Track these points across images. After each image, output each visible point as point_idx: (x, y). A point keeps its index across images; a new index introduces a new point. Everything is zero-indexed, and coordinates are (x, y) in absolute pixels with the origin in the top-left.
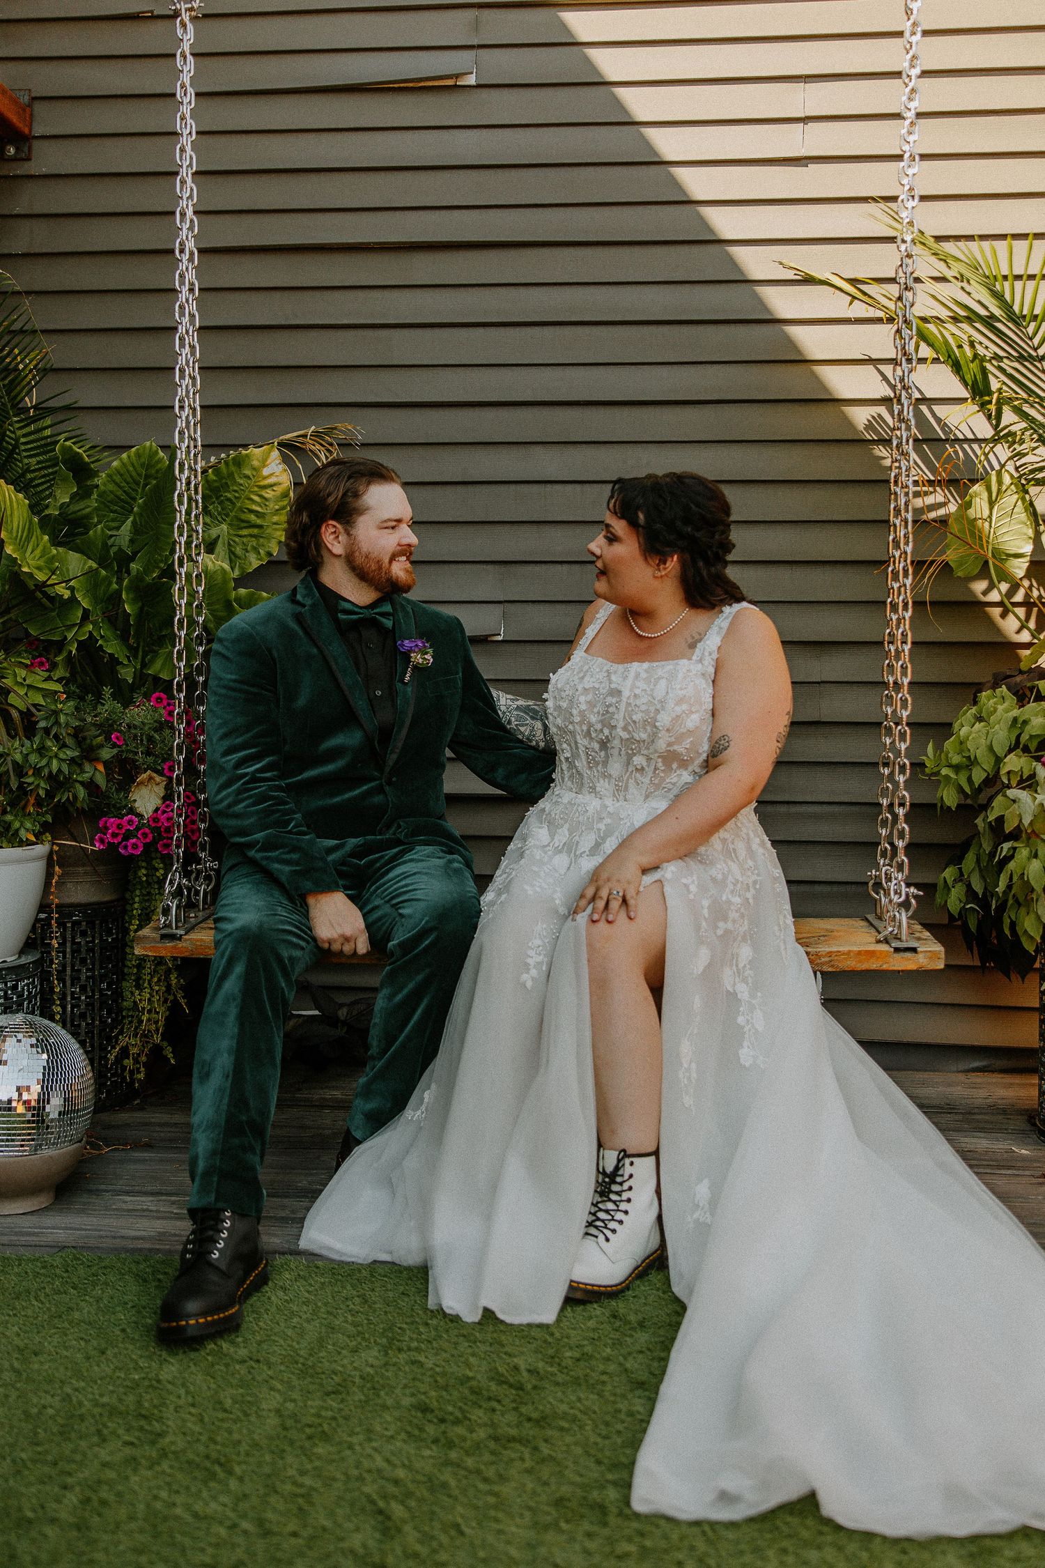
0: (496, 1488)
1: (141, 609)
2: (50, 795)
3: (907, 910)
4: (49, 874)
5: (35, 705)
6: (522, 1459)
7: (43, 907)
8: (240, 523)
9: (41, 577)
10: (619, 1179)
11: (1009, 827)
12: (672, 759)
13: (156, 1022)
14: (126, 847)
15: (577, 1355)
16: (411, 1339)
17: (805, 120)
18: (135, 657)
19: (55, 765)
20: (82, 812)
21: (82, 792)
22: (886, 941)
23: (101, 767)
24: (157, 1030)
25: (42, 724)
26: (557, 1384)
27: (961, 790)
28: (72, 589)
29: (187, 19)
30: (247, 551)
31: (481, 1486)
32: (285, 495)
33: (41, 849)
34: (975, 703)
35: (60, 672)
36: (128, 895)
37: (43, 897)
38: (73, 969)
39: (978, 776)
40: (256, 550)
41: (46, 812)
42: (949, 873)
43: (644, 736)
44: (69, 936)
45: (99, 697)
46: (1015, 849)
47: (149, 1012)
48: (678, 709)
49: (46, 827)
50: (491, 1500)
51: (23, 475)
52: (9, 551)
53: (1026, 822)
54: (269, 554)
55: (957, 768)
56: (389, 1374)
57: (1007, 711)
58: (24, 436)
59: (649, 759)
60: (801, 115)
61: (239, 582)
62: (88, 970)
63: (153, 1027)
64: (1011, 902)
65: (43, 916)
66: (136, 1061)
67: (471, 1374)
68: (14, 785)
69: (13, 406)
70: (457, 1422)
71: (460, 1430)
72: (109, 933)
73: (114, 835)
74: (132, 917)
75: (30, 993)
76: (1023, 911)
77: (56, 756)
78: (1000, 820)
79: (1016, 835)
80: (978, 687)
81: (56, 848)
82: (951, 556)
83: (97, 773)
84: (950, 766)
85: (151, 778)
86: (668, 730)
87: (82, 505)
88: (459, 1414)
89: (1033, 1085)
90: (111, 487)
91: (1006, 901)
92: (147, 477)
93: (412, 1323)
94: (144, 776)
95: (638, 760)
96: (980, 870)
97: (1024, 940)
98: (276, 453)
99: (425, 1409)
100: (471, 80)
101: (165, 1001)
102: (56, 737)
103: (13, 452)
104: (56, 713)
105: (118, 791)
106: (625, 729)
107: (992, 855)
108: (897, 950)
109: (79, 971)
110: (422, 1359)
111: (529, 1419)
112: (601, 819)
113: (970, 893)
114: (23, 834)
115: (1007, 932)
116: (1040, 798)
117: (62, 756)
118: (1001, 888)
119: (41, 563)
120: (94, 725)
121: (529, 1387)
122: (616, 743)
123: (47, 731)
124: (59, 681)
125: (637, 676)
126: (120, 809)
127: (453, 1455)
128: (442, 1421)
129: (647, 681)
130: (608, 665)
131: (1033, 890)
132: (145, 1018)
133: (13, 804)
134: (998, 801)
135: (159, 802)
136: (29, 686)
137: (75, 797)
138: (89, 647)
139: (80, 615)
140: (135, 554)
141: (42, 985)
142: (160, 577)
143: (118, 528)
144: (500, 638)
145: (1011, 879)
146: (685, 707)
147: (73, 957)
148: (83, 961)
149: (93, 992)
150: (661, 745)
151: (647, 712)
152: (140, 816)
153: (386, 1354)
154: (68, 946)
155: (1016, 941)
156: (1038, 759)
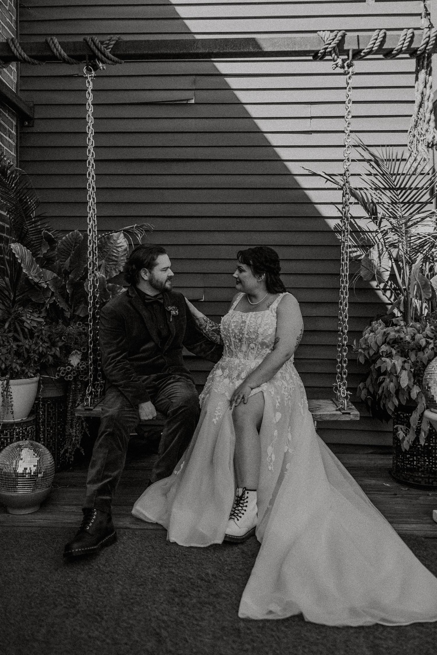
0: (200, 623)
1: (73, 292)
2: (39, 359)
3: (347, 399)
4: (39, 387)
5: (34, 327)
6: (210, 611)
7: (37, 399)
8: (109, 260)
9: (36, 280)
10: (243, 499)
11: (382, 371)
12: (263, 344)
13: (78, 440)
14: (67, 378)
15: (230, 568)
16: (170, 563)
17: (311, 118)
18: (71, 308)
19: (41, 349)
20: (51, 365)
21: (51, 358)
22: (339, 410)
23: (58, 349)
24: (78, 443)
25: (36, 334)
26: (222, 580)
27: (365, 356)
28: (48, 284)
29: (90, 80)
30: (111, 270)
31: (195, 622)
32: (126, 250)
33: (36, 379)
34: (370, 325)
35: (43, 314)
36: (68, 394)
37: (37, 395)
38: (48, 421)
39: (372, 353)
40: (115, 269)
41: (38, 366)
42: (361, 385)
43: (254, 337)
44: (46, 409)
45: (57, 323)
46: (384, 378)
47: (75, 436)
48: (265, 327)
49: (38, 371)
50: (198, 628)
51: (30, 242)
52: (24, 271)
53: (389, 369)
54: (120, 271)
55: (364, 349)
56: (162, 577)
57: (382, 329)
58: (31, 228)
59: (256, 345)
60: (310, 116)
61: (109, 281)
62: (53, 421)
63: (77, 442)
64: (383, 396)
65: (37, 402)
66: (70, 454)
67: (191, 577)
68: (26, 356)
69: (26, 217)
70: (185, 596)
71: (187, 600)
72: (62, 408)
73: (63, 373)
74: (69, 402)
75: (32, 431)
76: (388, 400)
77: (41, 346)
78: (380, 368)
79: (385, 373)
80: (372, 319)
81: (41, 378)
82: (362, 273)
83: (57, 351)
84: (362, 349)
85: (76, 352)
86: (262, 334)
87: (52, 253)
88: (186, 593)
89: (391, 459)
90: (62, 246)
91: (381, 397)
92: (76, 243)
93: (170, 556)
94: (74, 352)
95: (252, 345)
96: (372, 385)
97: (388, 411)
98: (122, 235)
99: (174, 591)
100: (193, 101)
101: (81, 432)
102: (41, 339)
103: (26, 234)
104: (41, 330)
105: (64, 357)
106: (247, 334)
107: (377, 379)
108: (343, 413)
109: (50, 421)
110: (174, 571)
111: (212, 595)
112: (239, 366)
113: (369, 392)
114: (29, 374)
115: (382, 407)
116: (393, 361)
117: (44, 346)
118: (380, 391)
119: (36, 275)
120: (56, 333)
121: (212, 581)
122: (244, 339)
123: (38, 337)
124: (42, 318)
125: (251, 316)
126: (65, 364)
127: (185, 610)
128: (181, 596)
129: (255, 318)
130: (241, 313)
131: (391, 393)
132: (74, 439)
133: (25, 363)
134: (378, 362)
135: (79, 361)
136: (32, 320)
137: (48, 360)
138: (54, 305)
139: (50, 294)
140: (71, 271)
141: (36, 427)
142: (80, 280)
143: (65, 261)
144: (203, 300)
145: (383, 389)
146: (268, 326)
147: (48, 416)
148: (52, 418)
149: (55, 429)
150: (260, 339)
151: (255, 328)
152: (72, 366)
153: (161, 569)
154: (46, 413)
155: (385, 410)
156: (393, 347)
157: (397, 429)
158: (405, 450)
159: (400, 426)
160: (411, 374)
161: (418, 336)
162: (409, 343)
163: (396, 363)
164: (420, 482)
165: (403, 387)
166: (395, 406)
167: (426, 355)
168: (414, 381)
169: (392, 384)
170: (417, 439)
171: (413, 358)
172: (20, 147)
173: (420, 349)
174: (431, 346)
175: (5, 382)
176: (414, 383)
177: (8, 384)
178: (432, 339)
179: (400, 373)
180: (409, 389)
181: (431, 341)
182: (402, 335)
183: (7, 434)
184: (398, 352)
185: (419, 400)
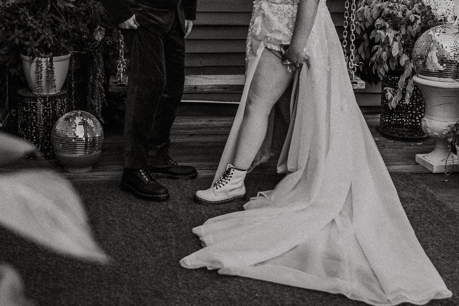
11: (376, 41)
13: (99, 110)
27: (362, 28)
39: (367, 25)
46: (378, 48)
53: (383, 40)
55: (360, 22)
64: (375, 63)
76: (379, 66)
78: (374, 38)
79: (378, 43)
81: (73, 54)
85: (100, 29)
91: (373, 63)
94: (98, 28)
96: (364, 52)
97: (379, 75)
101: (101, 102)
113: (361, 58)
115: (374, 72)
116: (387, 34)
131: (383, 60)
134: (373, 32)
135: (103, 37)
145: (376, 57)
152: (98, 42)
154: (68, 84)
155: (376, 75)
156: (386, 21)
157: (386, 91)
158: (392, 108)
159: (389, 88)
160: (401, 45)
161: (409, 12)
162: (401, 19)
163: (389, 35)
164: (403, 135)
165: (394, 56)
166: (386, 72)
167: (415, 29)
168: (403, 51)
169: (384, 54)
170: (403, 99)
171: (403, 31)
173: (410, 23)
174: (419, 21)
175: (49, 59)
176: (403, 52)
177: (51, 61)
178: (419, 15)
179: (393, 44)
180: (399, 57)
181: (419, 17)
182: (395, 12)
183: (49, 106)
184: (391, 25)
185: (407, 66)
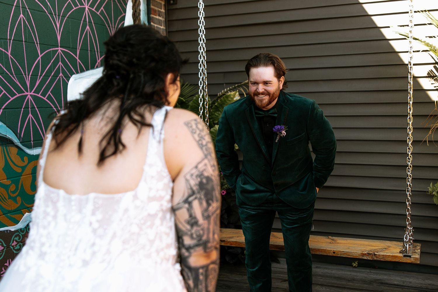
22: (402, 253)
98: (237, 94)
108: (404, 256)
172: (168, 21)
